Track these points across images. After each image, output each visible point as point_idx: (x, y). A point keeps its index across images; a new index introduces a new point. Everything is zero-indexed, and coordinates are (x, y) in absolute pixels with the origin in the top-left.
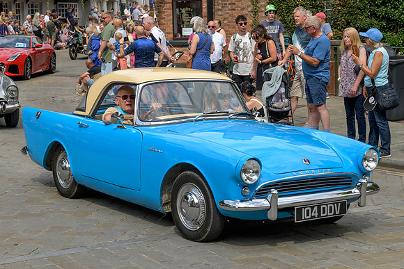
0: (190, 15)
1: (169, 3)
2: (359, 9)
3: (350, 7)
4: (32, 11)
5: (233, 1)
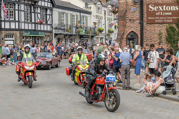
5: (151, 38)
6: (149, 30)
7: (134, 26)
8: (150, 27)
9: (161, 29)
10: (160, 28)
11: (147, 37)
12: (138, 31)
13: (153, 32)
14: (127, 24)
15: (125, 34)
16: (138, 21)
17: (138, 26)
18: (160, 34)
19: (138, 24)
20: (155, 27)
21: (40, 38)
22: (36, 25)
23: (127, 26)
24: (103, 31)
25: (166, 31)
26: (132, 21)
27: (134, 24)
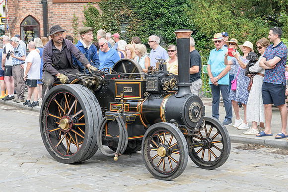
0: (33, 36)
1: (18, 28)
2: (142, 31)
3: (137, 30)
6: (58, 13)
7: (32, 7)
8: (59, 8)
9: (77, 12)
10: (74, 10)
12: (39, 14)
13: (63, 16)
14: (21, 4)
15: (18, 20)
17: (38, 7)
18: (75, 20)
19: (39, 3)
20: (66, 9)
23: (21, 7)
25: (83, 14)
27: (31, 3)
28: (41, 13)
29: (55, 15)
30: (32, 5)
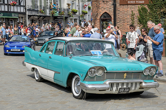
0: (107, 24)
1: (98, 20)
4: (45, 22)
5: (124, 19)
6: (122, 11)
7: (107, 7)
8: (123, 8)
9: (134, 10)
10: (132, 9)
11: (120, 18)
12: (111, 12)
13: (125, 13)
14: (101, 5)
15: (99, 15)
16: (111, 3)
17: (111, 7)
18: (133, 15)
19: (112, 5)
20: (127, 8)
21: (14, 20)
22: (9, 6)
23: (100, 8)
24: (76, 12)
25: (138, 12)
26: (105, 2)
27: (107, 5)
28: (113, 11)
29: (120, 12)
30: (107, 6)
